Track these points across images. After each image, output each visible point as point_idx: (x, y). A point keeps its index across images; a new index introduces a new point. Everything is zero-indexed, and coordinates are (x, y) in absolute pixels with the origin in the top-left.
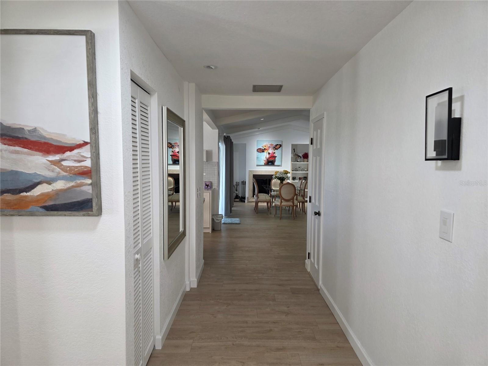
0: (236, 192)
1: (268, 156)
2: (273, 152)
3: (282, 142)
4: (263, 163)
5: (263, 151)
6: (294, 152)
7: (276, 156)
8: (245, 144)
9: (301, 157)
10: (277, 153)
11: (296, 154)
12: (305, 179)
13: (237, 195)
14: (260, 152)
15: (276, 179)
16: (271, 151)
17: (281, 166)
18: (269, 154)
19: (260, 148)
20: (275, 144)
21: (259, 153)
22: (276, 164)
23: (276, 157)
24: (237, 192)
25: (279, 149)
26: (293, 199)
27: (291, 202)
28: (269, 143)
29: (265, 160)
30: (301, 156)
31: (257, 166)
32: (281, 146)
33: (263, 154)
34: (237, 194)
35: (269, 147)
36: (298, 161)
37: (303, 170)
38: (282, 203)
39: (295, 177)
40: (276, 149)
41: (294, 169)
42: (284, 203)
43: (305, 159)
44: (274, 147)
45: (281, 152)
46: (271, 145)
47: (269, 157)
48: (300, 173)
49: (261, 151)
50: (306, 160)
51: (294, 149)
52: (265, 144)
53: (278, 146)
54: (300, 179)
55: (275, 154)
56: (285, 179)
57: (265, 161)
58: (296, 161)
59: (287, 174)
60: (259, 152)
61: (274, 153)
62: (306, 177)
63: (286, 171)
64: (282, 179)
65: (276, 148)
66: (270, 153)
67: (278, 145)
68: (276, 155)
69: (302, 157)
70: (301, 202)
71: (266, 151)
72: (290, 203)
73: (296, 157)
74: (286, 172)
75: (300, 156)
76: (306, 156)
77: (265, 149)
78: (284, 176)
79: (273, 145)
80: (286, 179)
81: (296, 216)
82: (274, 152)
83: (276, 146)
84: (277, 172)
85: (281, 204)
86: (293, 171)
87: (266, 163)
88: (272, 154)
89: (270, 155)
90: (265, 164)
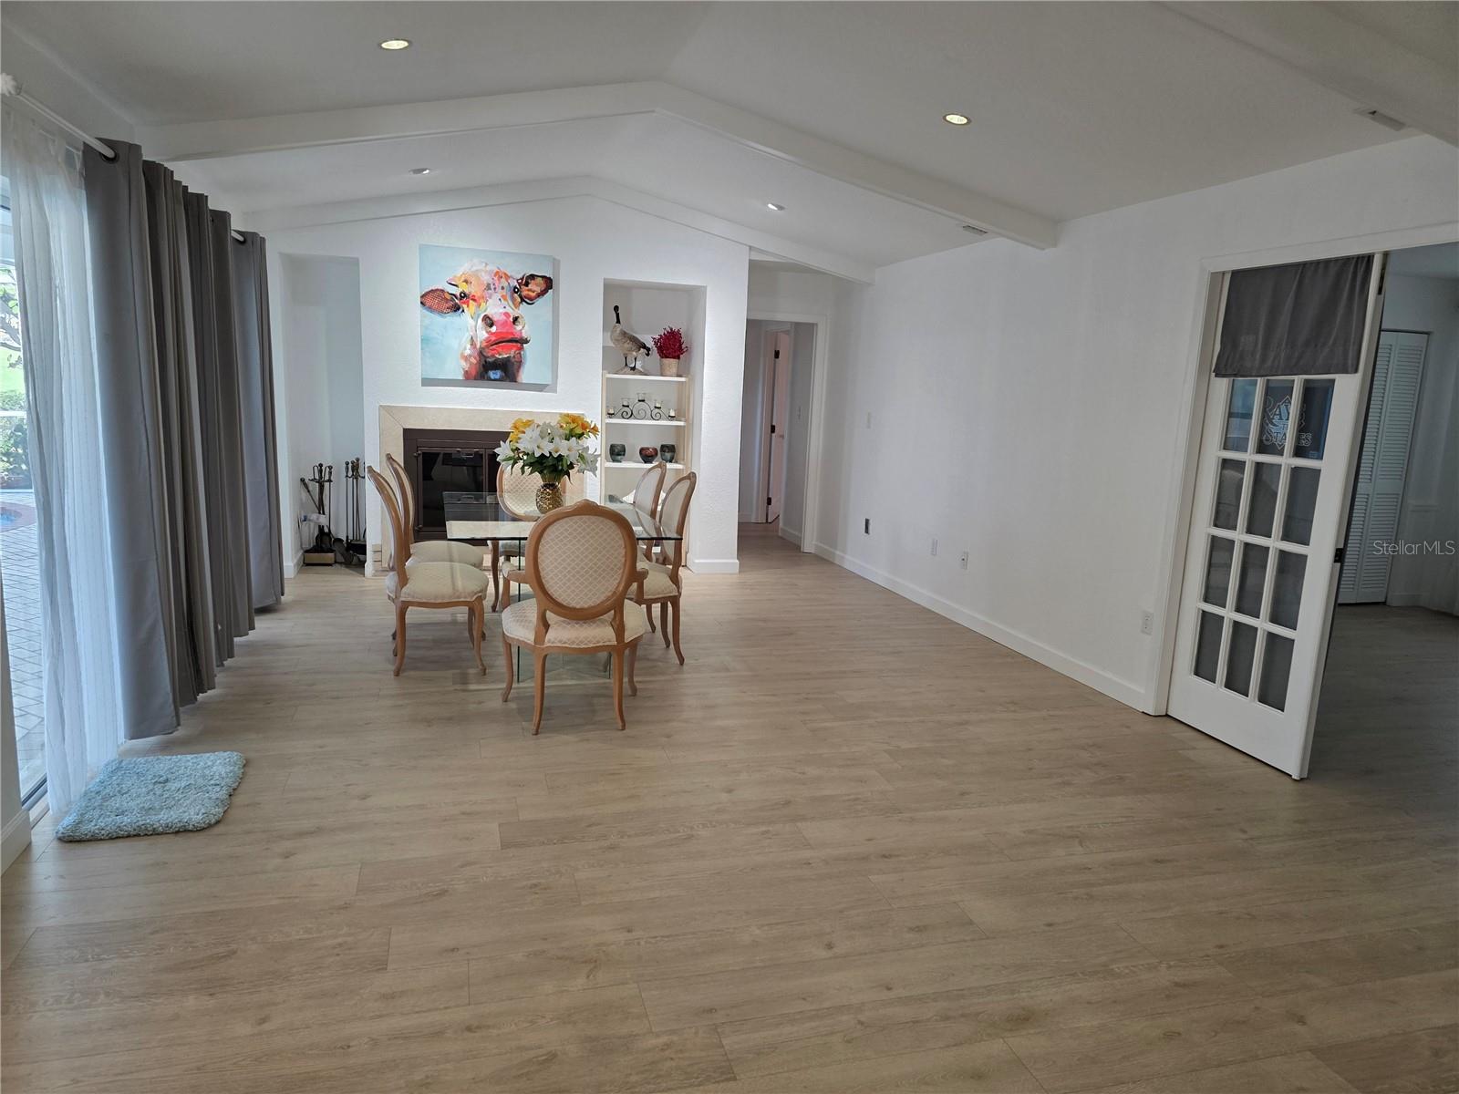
0: (314, 516)
1: (482, 335)
2: (507, 314)
3: (556, 264)
4: (456, 369)
5: (456, 308)
6: (618, 321)
7: (525, 335)
8: (355, 262)
9: (648, 350)
10: (532, 321)
11: (624, 334)
12: (668, 455)
13: (326, 530)
14: (441, 312)
15: (520, 463)
16: (497, 307)
17: (555, 391)
18: (489, 321)
19: (440, 288)
20: (518, 271)
21: (436, 318)
22: (525, 375)
23: (527, 341)
24: (323, 520)
25: (539, 302)
26: (616, 606)
27: (603, 622)
28: (488, 268)
29: (468, 352)
30: (650, 344)
31: (427, 382)
32: (548, 283)
33: (452, 319)
34: (321, 529)
35: (488, 287)
36: (634, 369)
37: (657, 412)
38: (551, 635)
39: (623, 447)
40: (522, 300)
41: (620, 409)
42: (562, 634)
43: (667, 361)
44: (515, 290)
45: (549, 317)
46: (499, 275)
47: (488, 340)
48: (646, 430)
49: (447, 302)
50: (671, 363)
51: (616, 308)
52: (462, 268)
53: (535, 287)
54: (647, 456)
55: (519, 328)
56: (571, 466)
57: (466, 358)
58: (628, 370)
59: (580, 436)
60: (430, 309)
61: (516, 319)
62: (673, 446)
63: (574, 419)
64: (552, 469)
65: (524, 293)
66: (495, 318)
67: (533, 277)
68: (523, 330)
69: (654, 350)
70: (656, 601)
71: (470, 309)
72: (601, 634)
73: (626, 345)
74: (577, 429)
75: (644, 347)
76: (673, 346)
77: (464, 296)
78: (564, 448)
79: (507, 277)
80: (576, 468)
81: (634, 691)
82: (513, 313)
83: (527, 284)
84: (523, 425)
85: (539, 638)
86: (611, 415)
87: (474, 373)
88: (505, 324)
89: (494, 329)
90: (467, 374)
